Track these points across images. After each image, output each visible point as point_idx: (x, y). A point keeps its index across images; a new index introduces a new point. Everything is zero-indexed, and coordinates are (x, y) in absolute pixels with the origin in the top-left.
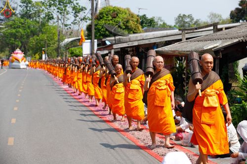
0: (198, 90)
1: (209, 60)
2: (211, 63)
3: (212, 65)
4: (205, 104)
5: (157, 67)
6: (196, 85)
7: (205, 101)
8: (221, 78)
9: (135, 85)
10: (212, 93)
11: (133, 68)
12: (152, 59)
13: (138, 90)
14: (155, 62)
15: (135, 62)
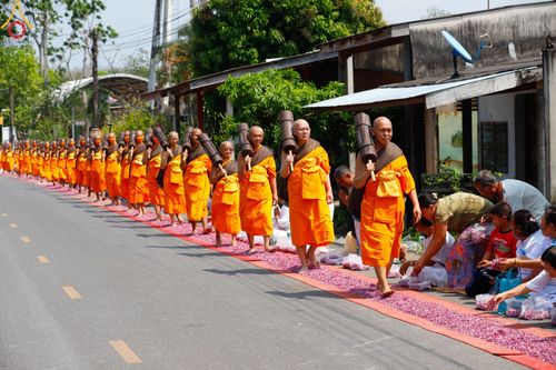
0: (370, 171)
1: (386, 127)
2: (388, 130)
3: (391, 134)
4: (380, 193)
5: (301, 137)
6: (368, 165)
7: (379, 189)
8: (404, 153)
9: (259, 174)
10: (389, 177)
11: (254, 145)
12: (290, 125)
13: (263, 184)
14: (295, 129)
15: (256, 136)
